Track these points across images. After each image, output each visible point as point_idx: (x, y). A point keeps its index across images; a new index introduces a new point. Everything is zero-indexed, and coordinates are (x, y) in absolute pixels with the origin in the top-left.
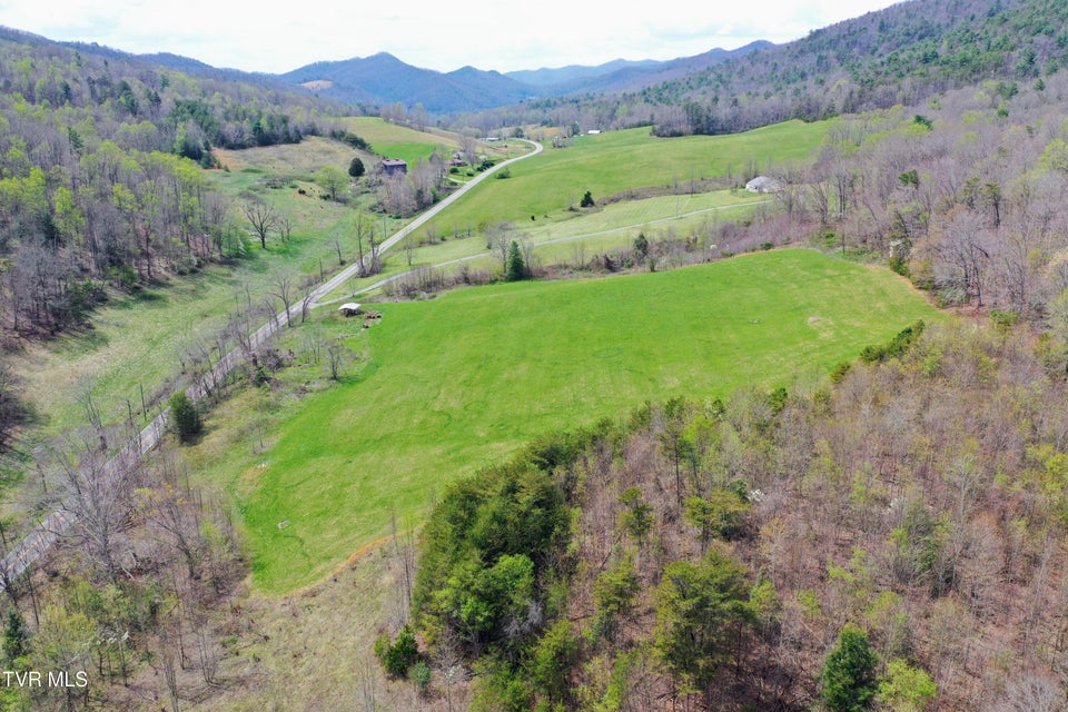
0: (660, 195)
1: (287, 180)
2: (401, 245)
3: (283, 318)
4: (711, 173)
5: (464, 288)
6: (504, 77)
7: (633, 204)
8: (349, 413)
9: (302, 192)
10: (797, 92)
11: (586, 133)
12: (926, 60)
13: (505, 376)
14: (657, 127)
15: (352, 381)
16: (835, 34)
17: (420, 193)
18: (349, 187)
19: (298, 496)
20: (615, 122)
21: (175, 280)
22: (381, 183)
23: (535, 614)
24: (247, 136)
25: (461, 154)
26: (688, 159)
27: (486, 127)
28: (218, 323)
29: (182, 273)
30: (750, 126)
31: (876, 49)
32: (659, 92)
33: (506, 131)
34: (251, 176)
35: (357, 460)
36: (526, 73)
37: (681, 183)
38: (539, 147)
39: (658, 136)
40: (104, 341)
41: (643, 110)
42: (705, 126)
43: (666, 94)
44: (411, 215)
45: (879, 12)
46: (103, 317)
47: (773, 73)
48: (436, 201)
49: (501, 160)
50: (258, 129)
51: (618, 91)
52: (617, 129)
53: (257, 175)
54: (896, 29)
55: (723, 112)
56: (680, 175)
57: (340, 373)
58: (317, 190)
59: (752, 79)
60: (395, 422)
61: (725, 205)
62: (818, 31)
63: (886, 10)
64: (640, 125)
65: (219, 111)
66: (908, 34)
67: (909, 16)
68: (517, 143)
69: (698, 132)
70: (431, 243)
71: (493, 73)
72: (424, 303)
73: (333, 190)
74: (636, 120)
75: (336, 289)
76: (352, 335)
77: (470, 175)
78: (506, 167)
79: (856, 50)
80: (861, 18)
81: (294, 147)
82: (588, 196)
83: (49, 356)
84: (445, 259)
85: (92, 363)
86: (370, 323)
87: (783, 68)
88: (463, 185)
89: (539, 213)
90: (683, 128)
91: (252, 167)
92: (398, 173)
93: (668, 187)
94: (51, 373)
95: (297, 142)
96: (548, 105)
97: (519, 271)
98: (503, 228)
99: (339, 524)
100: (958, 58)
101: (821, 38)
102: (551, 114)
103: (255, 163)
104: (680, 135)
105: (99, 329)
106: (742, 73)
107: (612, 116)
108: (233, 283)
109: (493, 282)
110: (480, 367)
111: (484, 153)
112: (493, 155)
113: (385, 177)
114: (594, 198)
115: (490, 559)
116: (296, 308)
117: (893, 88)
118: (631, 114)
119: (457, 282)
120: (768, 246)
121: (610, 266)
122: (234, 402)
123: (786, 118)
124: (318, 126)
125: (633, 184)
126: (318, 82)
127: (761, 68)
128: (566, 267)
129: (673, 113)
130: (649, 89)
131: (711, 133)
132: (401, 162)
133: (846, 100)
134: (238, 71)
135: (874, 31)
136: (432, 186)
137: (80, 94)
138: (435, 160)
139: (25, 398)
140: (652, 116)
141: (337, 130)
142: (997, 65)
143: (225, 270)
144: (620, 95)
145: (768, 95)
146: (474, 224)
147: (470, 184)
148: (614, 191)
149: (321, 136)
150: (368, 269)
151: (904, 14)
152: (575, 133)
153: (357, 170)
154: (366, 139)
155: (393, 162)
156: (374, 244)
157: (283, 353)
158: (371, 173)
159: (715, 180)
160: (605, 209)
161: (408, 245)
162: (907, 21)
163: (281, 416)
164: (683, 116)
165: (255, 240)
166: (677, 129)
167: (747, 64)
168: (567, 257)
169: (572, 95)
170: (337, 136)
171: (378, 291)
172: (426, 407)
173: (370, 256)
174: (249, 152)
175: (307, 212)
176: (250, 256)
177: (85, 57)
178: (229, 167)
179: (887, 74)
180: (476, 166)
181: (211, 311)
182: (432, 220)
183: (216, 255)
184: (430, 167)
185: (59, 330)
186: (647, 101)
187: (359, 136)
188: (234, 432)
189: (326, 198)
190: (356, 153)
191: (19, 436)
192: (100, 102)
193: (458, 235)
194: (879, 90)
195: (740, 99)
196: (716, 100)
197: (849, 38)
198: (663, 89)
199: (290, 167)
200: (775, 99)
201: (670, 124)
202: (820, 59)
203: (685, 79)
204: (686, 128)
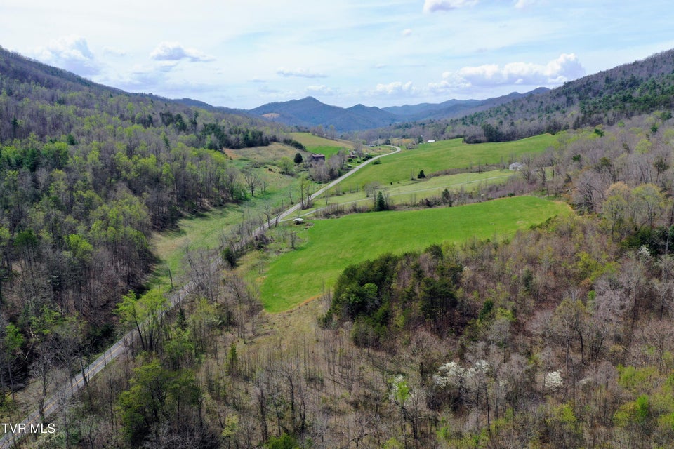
0: (462, 173)
1: (263, 164)
2: (322, 196)
3: (266, 225)
4: (492, 161)
5: (354, 214)
6: (382, 111)
7: (447, 177)
8: (300, 260)
9: (270, 170)
10: (549, 118)
11: (427, 141)
12: (624, 100)
13: (372, 245)
14: (467, 138)
15: (301, 249)
16: (579, 84)
17: (332, 170)
18: (294, 169)
19: (281, 286)
20: (443, 136)
21: (212, 209)
22: (311, 166)
23: (376, 301)
24: (241, 142)
25: (354, 152)
26: (481, 154)
27: (369, 139)
28: (235, 227)
29: (215, 206)
30: (521, 137)
31: (602, 93)
32: (472, 119)
33: (380, 141)
34: (243, 162)
35: (306, 274)
36: (395, 108)
37: (475, 167)
38: (399, 149)
39: (467, 142)
40: (184, 233)
41: (460, 129)
42: (494, 136)
43: (475, 120)
44: (327, 181)
45: (607, 71)
46: (183, 223)
47: (540, 107)
48: (340, 175)
49: (376, 155)
50: (246, 138)
52: (445, 139)
53: (246, 162)
54: (616, 81)
55: (506, 129)
56: (474, 162)
57: (296, 246)
58: (278, 169)
59: (527, 111)
60: (321, 262)
61: (495, 177)
62: (569, 83)
63: (611, 70)
64: (458, 137)
65: (227, 129)
66: (622, 84)
67: (624, 73)
68: (386, 147)
69: (490, 141)
70: (337, 195)
71: (375, 108)
72: (334, 220)
73: (286, 169)
74: (456, 134)
75: (291, 214)
76: (300, 232)
77: (359, 163)
78: (379, 158)
79: (590, 94)
80: (596, 75)
81: (265, 148)
82: (422, 172)
83: (162, 238)
84: (345, 202)
85: (179, 241)
86: (308, 227)
88: (355, 167)
89: (395, 181)
91: (243, 158)
92: (321, 160)
93: (467, 168)
94: (164, 244)
95: (267, 145)
96: (406, 126)
97: (382, 206)
98: (375, 188)
99: (299, 294)
100: (642, 98)
101: (571, 87)
102: (408, 132)
103: (245, 156)
104: (480, 142)
105: (181, 227)
106: (521, 108)
107: (443, 133)
108: (239, 211)
109: (369, 211)
110: (360, 242)
111: (367, 151)
112: (372, 153)
113: (313, 163)
114: (425, 174)
115: (362, 284)
116: (273, 221)
117: (602, 115)
118: (453, 131)
119: (351, 211)
120: (512, 195)
121: (428, 204)
122: (248, 256)
123: (542, 133)
124: (277, 136)
125: (447, 167)
126: (272, 114)
127: (534, 105)
128: (406, 205)
129: (477, 130)
130: (466, 117)
131: (498, 141)
132: (322, 155)
133: (575, 123)
134: (227, 108)
135: (602, 83)
136: (338, 167)
137: (157, 121)
138: (340, 154)
139: (155, 253)
140: (465, 132)
142: (666, 102)
143: (235, 205)
144: (449, 120)
145: (532, 120)
146: (360, 186)
147: (358, 167)
148: (436, 171)
149: (279, 142)
150: (305, 206)
151: (621, 72)
152: (420, 142)
153: (298, 159)
154: (303, 144)
155: (318, 155)
156: (309, 195)
157: (269, 237)
158: (306, 161)
159: (494, 165)
160: (431, 179)
161: (326, 196)
162: (623, 76)
163: (269, 261)
164: (482, 132)
165: (249, 192)
166: (478, 139)
167: (525, 102)
168: (408, 200)
169: (422, 121)
170: (288, 142)
171: (311, 215)
172: (335, 257)
173: (307, 200)
174: (242, 150)
175: (273, 180)
176: (247, 200)
177: (155, 102)
178: (232, 158)
179: (601, 107)
180: (362, 158)
181: (231, 222)
182: (338, 184)
183: (231, 198)
184: (338, 158)
185: (164, 227)
186: (464, 124)
187: (299, 142)
188: (250, 265)
189: (282, 173)
190: (298, 151)
191: (155, 267)
192: (167, 125)
193: (351, 192)
194: (594, 116)
195: (516, 122)
196: (501, 123)
197: (587, 87)
198: (475, 117)
199: (263, 158)
200: (536, 122)
201: (474, 136)
202: (569, 99)
203: (489, 111)
204: (483, 138)
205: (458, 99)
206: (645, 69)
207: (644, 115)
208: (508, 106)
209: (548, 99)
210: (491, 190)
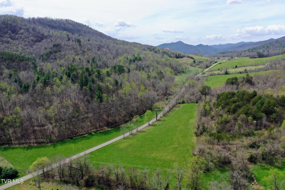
1: (184, 63)
2: (207, 71)
4: (260, 63)
5: (219, 75)
6: (210, 46)
11: (234, 58)
14: (250, 56)
17: (207, 65)
18: (194, 65)
21: (178, 73)
22: (199, 64)
24: (174, 57)
25: (212, 60)
26: (256, 61)
30: (271, 56)
32: (252, 50)
36: (216, 45)
37: (254, 65)
38: (224, 60)
39: (251, 58)
42: (261, 56)
47: (280, 45)
48: (209, 67)
49: (218, 62)
50: (176, 56)
51: (242, 49)
52: (242, 57)
55: (266, 53)
56: (254, 63)
57: (207, 80)
58: (189, 65)
59: (275, 47)
64: (247, 56)
65: (170, 53)
69: (259, 57)
70: (211, 71)
71: (207, 46)
74: (246, 55)
77: (214, 64)
78: (220, 62)
82: (236, 66)
84: (215, 73)
86: (208, 77)
87: (283, 44)
90: (256, 57)
93: (251, 65)
95: (182, 58)
96: (224, 53)
97: (227, 74)
102: (225, 55)
104: (256, 58)
106: (273, 46)
107: (241, 54)
109: (223, 75)
111: (216, 60)
114: (238, 67)
118: (245, 54)
119: (217, 75)
120: (265, 70)
121: (240, 73)
123: (279, 55)
124: (185, 55)
125: (245, 65)
127: (278, 44)
128: (234, 73)
129: (254, 54)
130: (250, 49)
131: (262, 58)
132: (202, 61)
138: (208, 61)
140: (250, 54)
141: (189, 56)
144: (243, 50)
146: (217, 69)
147: (214, 65)
148: (241, 66)
149: (186, 57)
150: (203, 74)
152: (232, 58)
153: (194, 62)
158: (197, 63)
164: (257, 54)
165: (185, 70)
166: (255, 57)
167: (275, 43)
169: (230, 50)
170: (188, 57)
180: (214, 62)
186: (249, 52)
187: (193, 57)
189: (191, 66)
190: (193, 60)
193: (215, 71)
195: (270, 51)
196: (264, 51)
198: (253, 49)
199: (182, 62)
200: (277, 51)
201: (253, 56)
203: (259, 47)
205: (245, 42)
208: (268, 45)
210: (259, 70)
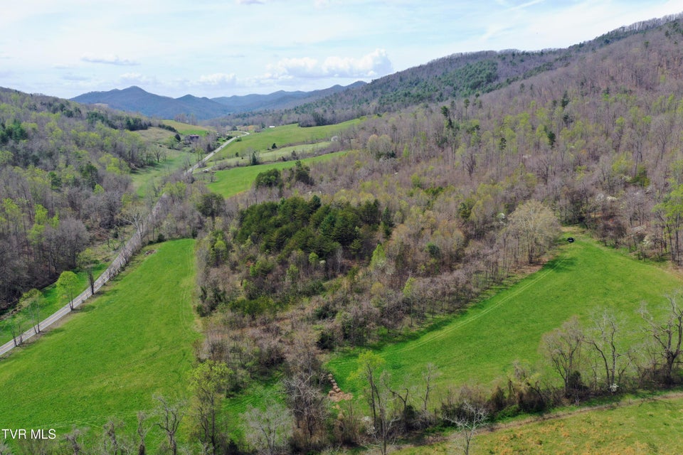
0: (302, 144)
4: (320, 137)
6: (213, 101)
7: (292, 147)
9: (160, 146)
10: (359, 108)
11: (268, 127)
12: (406, 95)
14: (301, 123)
15: (217, 182)
17: (209, 145)
20: (281, 123)
21: (138, 169)
22: (190, 143)
24: (125, 125)
25: (218, 134)
26: (312, 133)
29: (139, 167)
30: (340, 121)
32: (303, 109)
38: (247, 133)
39: (302, 127)
41: (294, 117)
42: (321, 122)
43: (306, 109)
44: (208, 152)
48: (215, 149)
49: (234, 136)
50: (129, 123)
51: (282, 107)
52: (283, 125)
55: (329, 116)
56: (308, 138)
57: (213, 181)
58: (165, 146)
61: (323, 145)
62: (375, 80)
64: (293, 123)
65: (108, 116)
66: (410, 83)
68: (236, 132)
69: (318, 125)
70: (219, 160)
71: (205, 99)
72: (227, 171)
73: (172, 146)
74: (292, 121)
77: (224, 141)
78: (237, 138)
79: (389, 90)
81: (145, 131)
82: (274, 144)
84: (229, 162)
88: (223, 144)
89: (257, 151)
92: (195, 139)
93: (304, 142)
95: (146, 129)
96: (245, 116)
97: (256, 163)
100: (416, 94)
102: (247, 120)
104: (311, 126)
106: (340, 100)
107: (280, 119)
108: (156, 170)
109: (247, 166)
111: (226, 133)
112: (230, 135)
113: (191, 141)
114: (277, 146)
117: (391, 106)
118: (289, 118)
119: (235, 166)
120: (332, 152)
121: (284, 160)
123: (353, 118)
124: (153, 122)
125: (291, 141)
128: (271, 161)
129: (308, 117)
130: (297, 107)
132: (196, 135)
133: (374, 111)
135: (398, 81)
140: (298, 119)
141: (161, 124)
143: (151, 167)
144: (283, 110)
145: (348, 109)
147: (225, 144)
148: (284, 144)
149: (155, 126)
152: (263, 127)
153: (178, 139)
155: (194, 136)
158: (185, 140)
159: (321, 139)
160: (282, 148)
161: (213, 160)
164: (312, 118)
165: (156, 159)
166: (309, 124)
167: (344, 95)
168: (271, 159)
169: (257, 111)
173: (201, 162)
176: (157, 164)
180: (225, 138)
182: (216, 154)
183: (145, 163)
186: (296, 113)
187: (172, 126)
189: (170, 148)
190: (174, 133)
193: (229, 158)
194: (386, 106)
195: (336, 111)
196: (325, 111)
197: (387, 84)
198: (305, 107)
199: (147, 139)
200: (350, 111)
201: (306, 122)
202: (374, 93)
203: (316, 102)
204: (313, 123)
206: (426, 71)
207: (414, 106)
208: (331, 99)
209: (360, 94)
210: (320, 151)
